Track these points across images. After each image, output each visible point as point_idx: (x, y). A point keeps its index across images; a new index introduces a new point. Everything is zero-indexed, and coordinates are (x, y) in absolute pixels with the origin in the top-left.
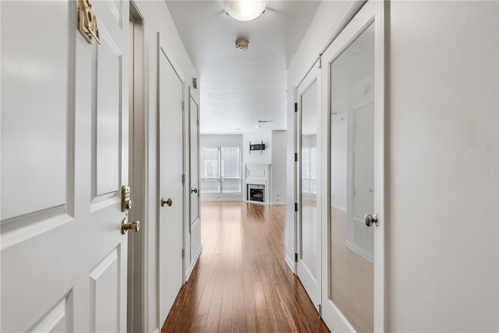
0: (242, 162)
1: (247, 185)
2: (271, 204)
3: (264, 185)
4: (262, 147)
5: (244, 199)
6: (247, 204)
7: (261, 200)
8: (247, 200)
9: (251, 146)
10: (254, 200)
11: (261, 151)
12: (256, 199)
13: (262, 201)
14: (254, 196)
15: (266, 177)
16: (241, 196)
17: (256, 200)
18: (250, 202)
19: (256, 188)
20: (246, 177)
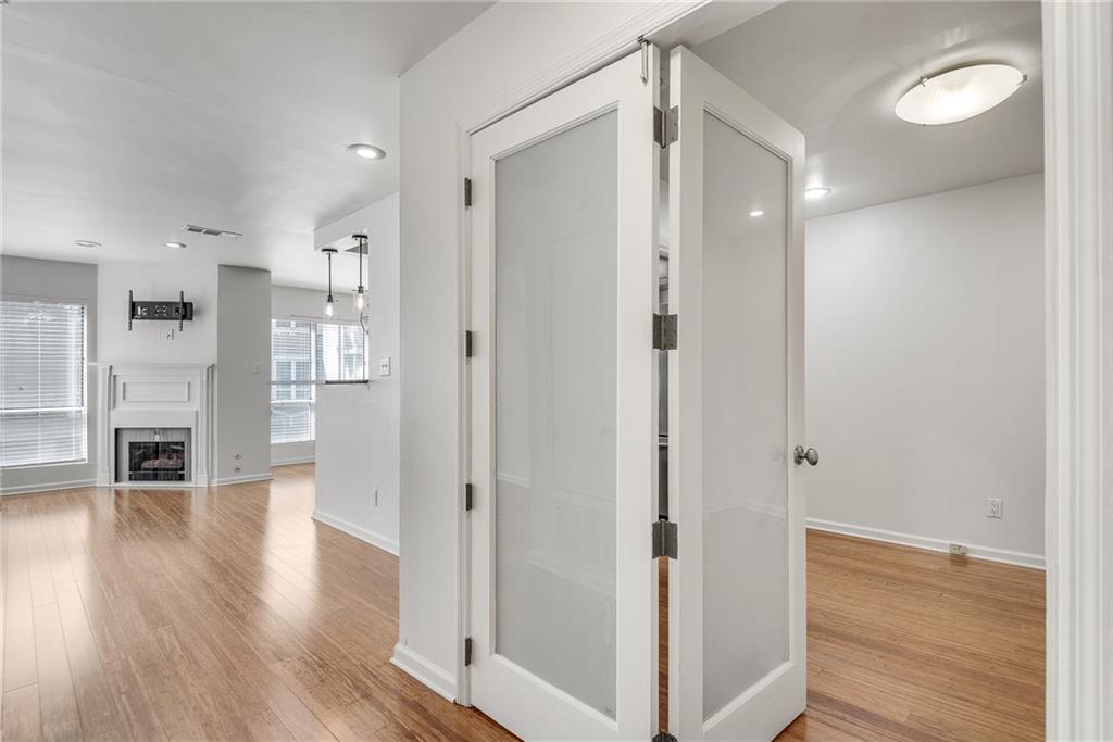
0: (93, 355)
1: (117, 430)
2: (215, 483)
3: (189, 429)
4: (184, 311)
5: (103, 477)
6: (118, 493)
7: (179, 474)
8: (117, 480)
9: (133, 306)
10: (145, 478)
11: (178, 322)
12: (155, 475)
13: (181, 478)
14: (146, 464)
15: (197, 403)
16: (87, 469)
17: (156, 478)
18: (126, 485)
19: (157, 439)
20: (112, 403)
